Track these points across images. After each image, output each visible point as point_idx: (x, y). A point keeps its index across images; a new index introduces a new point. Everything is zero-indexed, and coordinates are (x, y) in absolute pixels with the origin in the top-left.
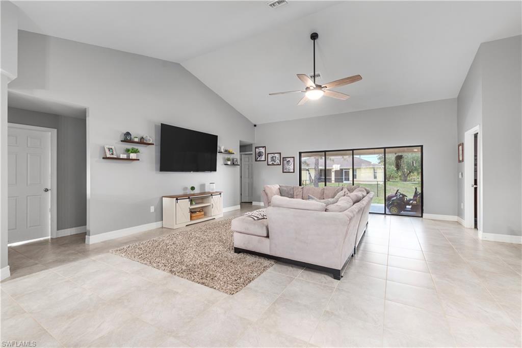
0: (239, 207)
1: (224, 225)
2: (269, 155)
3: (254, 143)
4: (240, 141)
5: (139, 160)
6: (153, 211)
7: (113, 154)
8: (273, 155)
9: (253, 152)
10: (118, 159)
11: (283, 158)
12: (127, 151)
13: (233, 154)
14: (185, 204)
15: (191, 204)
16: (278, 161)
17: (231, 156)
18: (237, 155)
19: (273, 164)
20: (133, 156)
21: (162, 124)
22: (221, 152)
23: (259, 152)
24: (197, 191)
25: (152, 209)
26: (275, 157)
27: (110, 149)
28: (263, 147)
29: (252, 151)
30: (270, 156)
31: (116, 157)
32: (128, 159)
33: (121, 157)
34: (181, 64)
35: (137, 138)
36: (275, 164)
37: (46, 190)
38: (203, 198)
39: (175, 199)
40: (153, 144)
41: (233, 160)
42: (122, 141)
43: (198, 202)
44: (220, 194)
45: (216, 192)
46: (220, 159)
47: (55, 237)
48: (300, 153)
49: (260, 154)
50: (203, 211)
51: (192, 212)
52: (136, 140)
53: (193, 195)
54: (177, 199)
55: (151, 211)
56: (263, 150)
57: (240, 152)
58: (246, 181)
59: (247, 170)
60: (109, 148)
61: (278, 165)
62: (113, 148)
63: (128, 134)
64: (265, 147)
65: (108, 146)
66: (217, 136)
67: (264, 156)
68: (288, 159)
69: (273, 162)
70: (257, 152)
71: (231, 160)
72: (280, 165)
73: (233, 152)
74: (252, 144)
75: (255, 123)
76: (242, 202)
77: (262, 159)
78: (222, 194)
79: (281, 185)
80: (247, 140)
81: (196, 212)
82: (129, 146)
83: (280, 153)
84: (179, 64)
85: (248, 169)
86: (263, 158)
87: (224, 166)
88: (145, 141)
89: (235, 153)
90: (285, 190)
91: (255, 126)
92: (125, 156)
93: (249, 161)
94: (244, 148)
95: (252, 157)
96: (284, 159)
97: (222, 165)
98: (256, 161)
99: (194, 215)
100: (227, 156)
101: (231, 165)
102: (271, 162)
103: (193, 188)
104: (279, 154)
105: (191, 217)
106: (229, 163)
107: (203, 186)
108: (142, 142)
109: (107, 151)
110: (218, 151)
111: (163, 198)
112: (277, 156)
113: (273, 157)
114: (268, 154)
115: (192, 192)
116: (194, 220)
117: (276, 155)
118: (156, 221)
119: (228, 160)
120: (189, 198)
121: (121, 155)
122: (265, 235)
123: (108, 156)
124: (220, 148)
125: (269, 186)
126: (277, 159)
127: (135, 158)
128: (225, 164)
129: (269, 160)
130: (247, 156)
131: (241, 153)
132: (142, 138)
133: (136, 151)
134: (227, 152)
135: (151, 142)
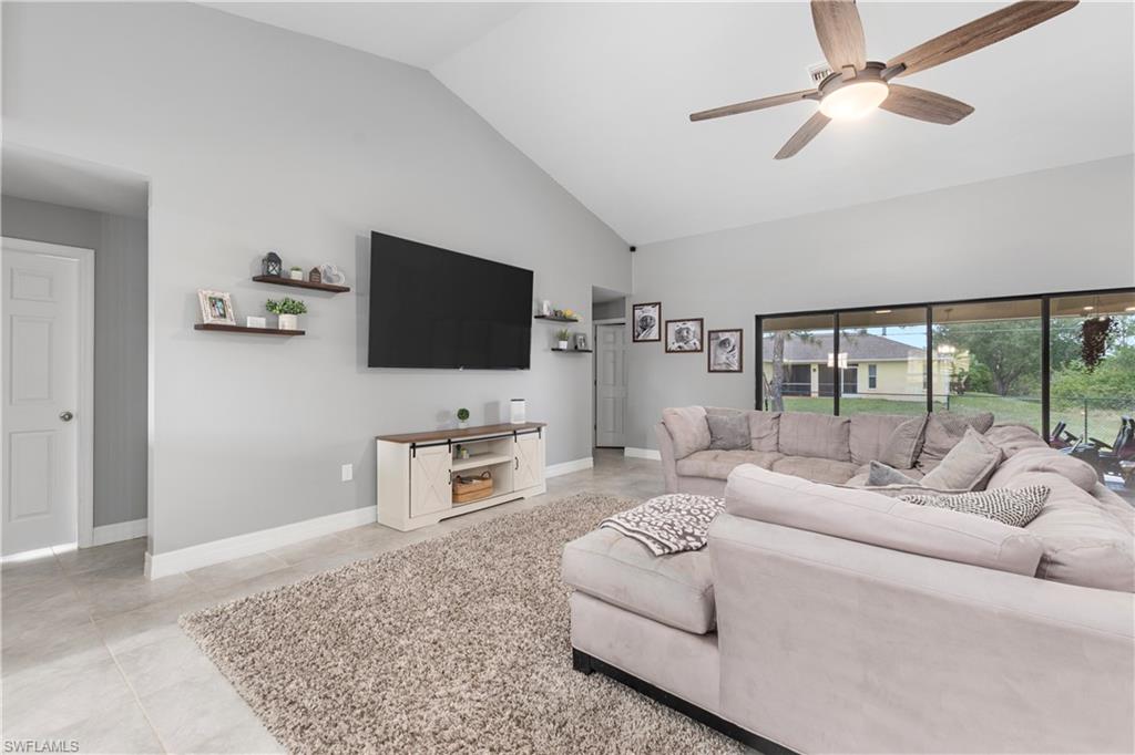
0: (589, 462)
1: (545, 525)
2: (669, 324)
3: (631, 296)
4: (594, 290)
5: (303, 333)
6: (350, 478)
7: (224, 316)
8: (680, 324)
9: (628, 320)
10: (240, 329)
11: (710, 332)
12: (271, 306)
13: (576, 321)
14: (438, 461)
15: (457, 458)
16: (694, 342)
17: (570, 329)
18: (584, 325)
19: (681, 350)
20: (287, 322)
21: (374, 234)
22: (543, 317)
23: (644, 319)
24: (475, 421)
25: (347, 472)
26: (688, 330)
27: (214, 302)
28: (654, 304)
29: (624, 316)
30: (673, 328)
31: (234, 324)
32: (273, 331)
33: (249, 325)
34: (431, 71)
35: (297, 270)
36: (686, 348)
37: (68, 417)
38: (491, 441)
39: (408, 445)
40: (347, 290)
41: (575, 338)
42: (255, 279)
43: (477, 451)
44: (539, 430)
45: (528, 425)
46: (540, 336)
47: (87, 545)
48: (759, 318)
49: (645, 324)
50: (490, 475)
51: (459, 479)
52: (296, 276)
53: (466, 432)
54: (414, 447)
55: (344, 478)
56: (652, 312)
57: (593, 319)
58: (608, 392)
59: (611, 365)
60: (210, 298)
61: (696, 351)
62: (226, 297)
63: (273, 258)
64: (660, 304)
65: (210, 294)
66: (532, 273)
67: (656, 329)
68: (723, 336)
69: (681, 344)
70: (637, 319)
71: (571, 338)
72: (702, 350)
73: (574, 316)
74: (624, 298)
75: (632, 243)
76: (597, 447)
77: (651, 337)
78: (543, 429)
79: (710, 407)
80: (613, 287)
81: (470, 479)
82: (278, 294)
83: (701, 320)
84: (427, 71)
85: (614, 362)
86: (654, 334)
87: (552, 354)
88: (324, 281)
89: (579, 318)
90: (726, 423)
91: (633, 249)
92: (261, 323)
93: (614, 342)
94: (604, 307)
95: (623, 334)
96: (713, 335)
97: (545, 350)
98: (634, 341)
99: (462, 489)
100: (559, 327)
101: (568, 351)
102: (676, 345)
103: (463, 414)
104: (697, 324)
105: (455, 494)
106: (564, 345)
107: (492, 407)
108: (316, 283)
109: (206, 306)
110: (534, 314)
111: (379, 441)
112: (693, 327)
113: (679, 332)
114: (667, 322)
115: (462, 425)
116: (466, 503)
117: (689, 324)
118: (358, 507)
119: (563, 337)
120: (449, 443)
121: (249, 318)
122: (701, 629)
123: (208, 320)
124: (541, 306)
125: (676, 410)
126: (691, 337)
127: (294, 329)
128: (553, 350)
129: (671, 338)
130: (610, 329)
131: (596, 322)
132: (316, 271)
133: (295, 309)
134: (559, 317)
135: (341, 284)
